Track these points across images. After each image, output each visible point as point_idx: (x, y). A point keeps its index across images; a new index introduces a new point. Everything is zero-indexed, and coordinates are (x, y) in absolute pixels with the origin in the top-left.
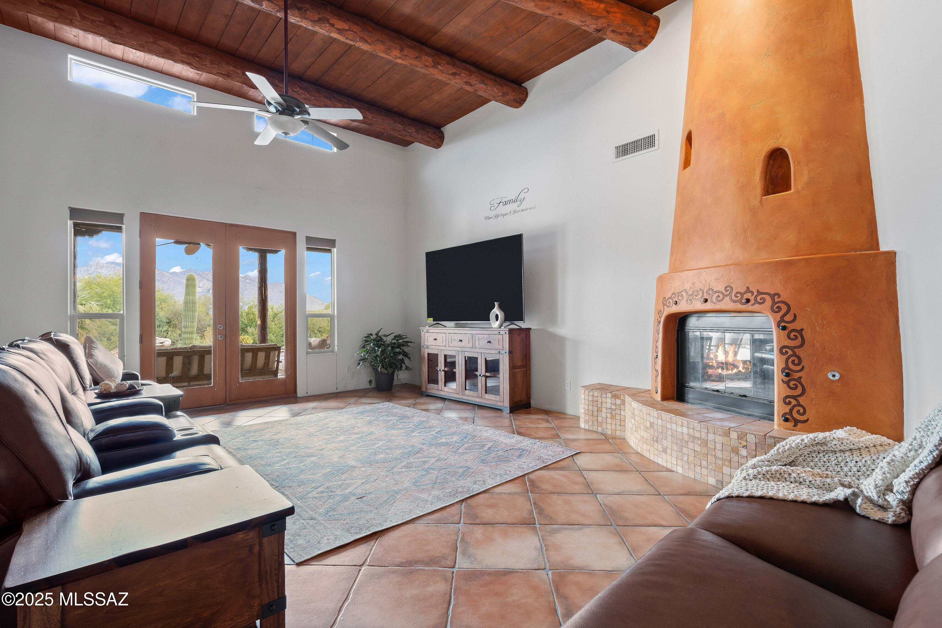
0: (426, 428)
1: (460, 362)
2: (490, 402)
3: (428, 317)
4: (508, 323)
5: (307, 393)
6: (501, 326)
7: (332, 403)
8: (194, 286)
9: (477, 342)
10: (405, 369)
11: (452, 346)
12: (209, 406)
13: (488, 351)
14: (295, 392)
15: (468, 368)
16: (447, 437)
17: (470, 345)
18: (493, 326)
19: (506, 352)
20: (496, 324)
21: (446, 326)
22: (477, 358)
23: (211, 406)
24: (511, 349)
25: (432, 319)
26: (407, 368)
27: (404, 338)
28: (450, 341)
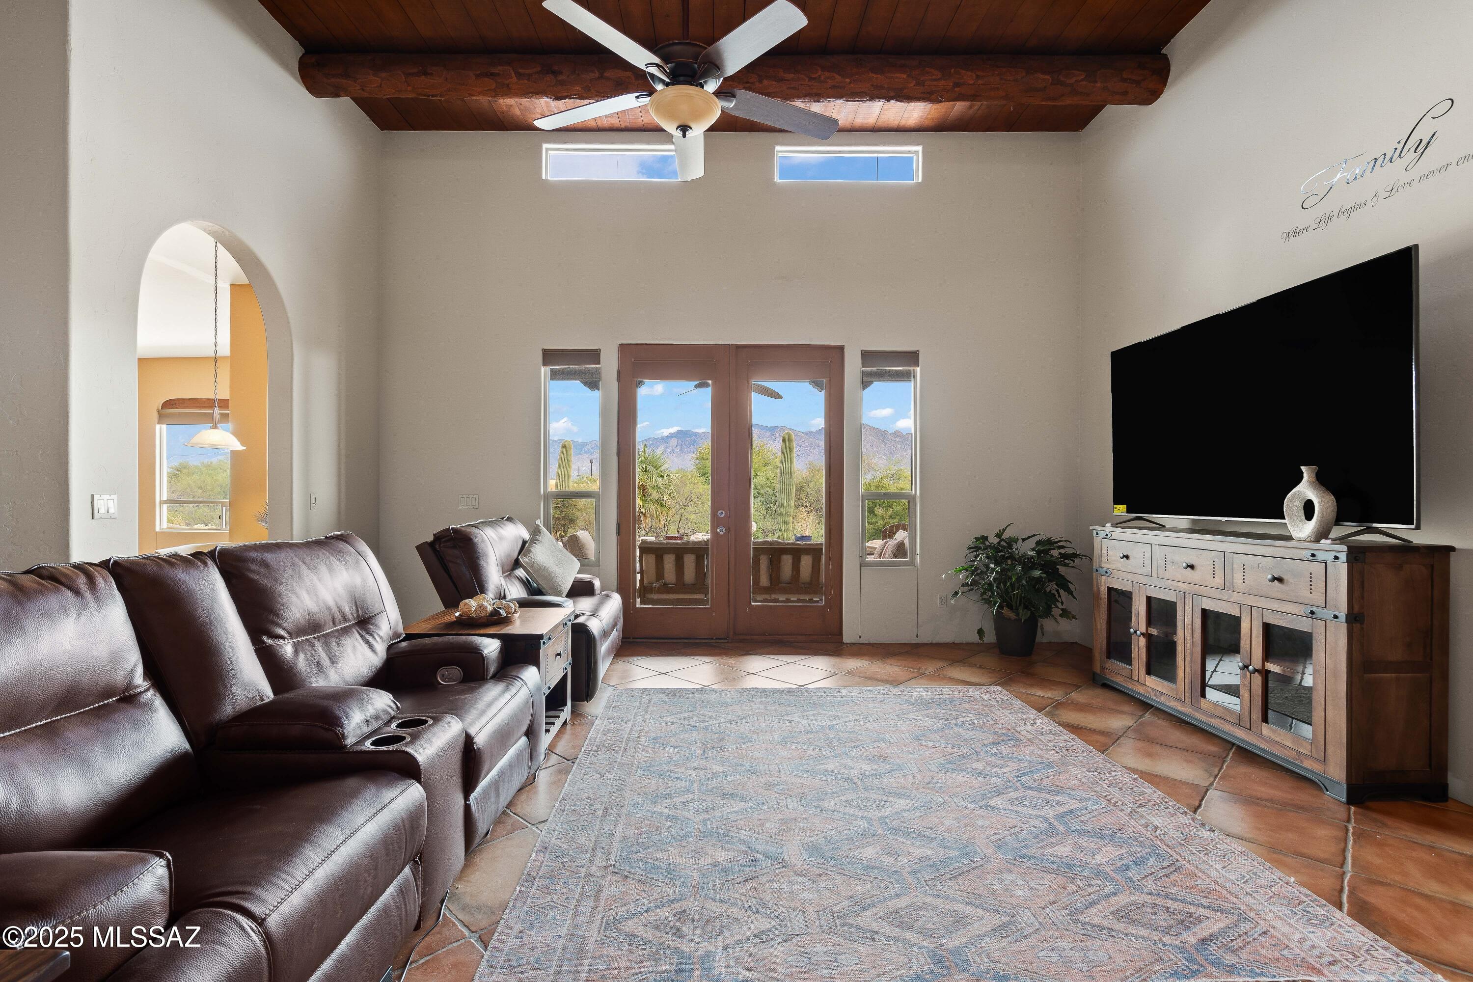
0: (1040, 790)
1: (1188, 621)
2: (1276, 750)
3: (1117, 501)
4: (1350, 527)
5: (860, 637)
6: (1321, 534)
7: (889, 668)
8: (791, 450)
9: (1238, 576)
10: (1061, 616)
11: (1167, 577)
12: (704, 639)
13: (1275, 605)
14: (841, 633)
15: (1211, 641)
16: (1084, 842)
17: (1219, 580)
18: (1294, 535)
19: (1336, 617)
20: (1304, 530)
21: (1164, 526)
22: (1237, 620)
23: (707, 639)
24: (1356, 609)
25: (1123, 507)
26: (1065, 614)
27: (1063, 547)
28: (1162, 563)
